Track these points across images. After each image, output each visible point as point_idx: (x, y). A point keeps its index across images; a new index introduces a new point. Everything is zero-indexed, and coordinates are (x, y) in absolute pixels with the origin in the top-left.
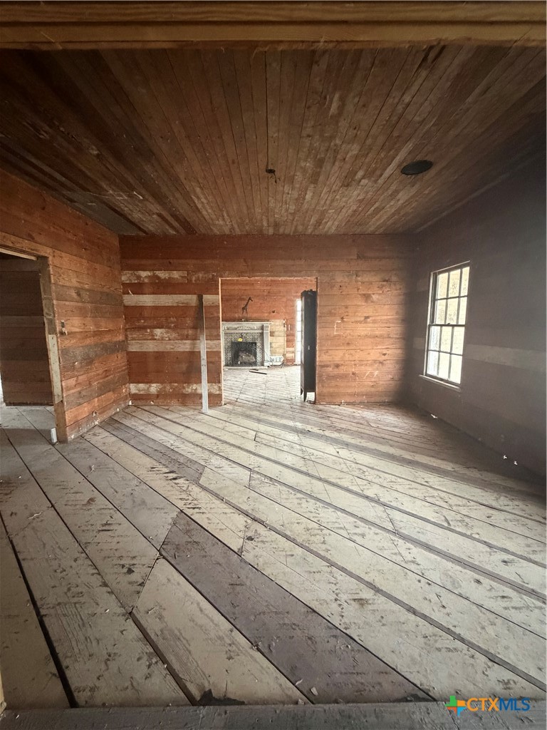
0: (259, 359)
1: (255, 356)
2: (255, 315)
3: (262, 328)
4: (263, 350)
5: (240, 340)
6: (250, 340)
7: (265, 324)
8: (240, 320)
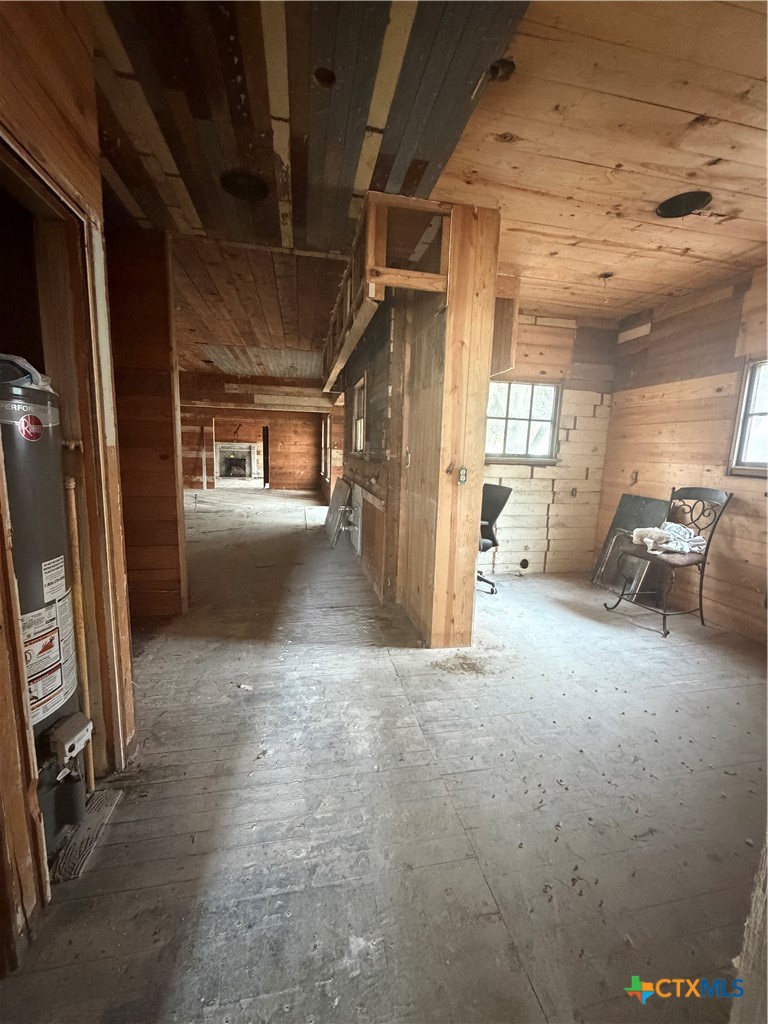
0: (248, 472)
1: (244, 469)
2: (244, 438)
3: (250, 448)
4: (250, 464)
5: (232, 456)
6: (240, 457)
7: (253, 445)
8: (232, 441)
